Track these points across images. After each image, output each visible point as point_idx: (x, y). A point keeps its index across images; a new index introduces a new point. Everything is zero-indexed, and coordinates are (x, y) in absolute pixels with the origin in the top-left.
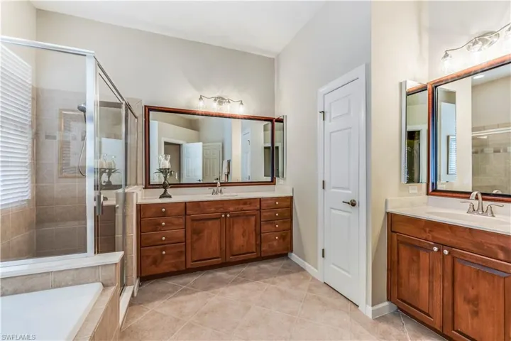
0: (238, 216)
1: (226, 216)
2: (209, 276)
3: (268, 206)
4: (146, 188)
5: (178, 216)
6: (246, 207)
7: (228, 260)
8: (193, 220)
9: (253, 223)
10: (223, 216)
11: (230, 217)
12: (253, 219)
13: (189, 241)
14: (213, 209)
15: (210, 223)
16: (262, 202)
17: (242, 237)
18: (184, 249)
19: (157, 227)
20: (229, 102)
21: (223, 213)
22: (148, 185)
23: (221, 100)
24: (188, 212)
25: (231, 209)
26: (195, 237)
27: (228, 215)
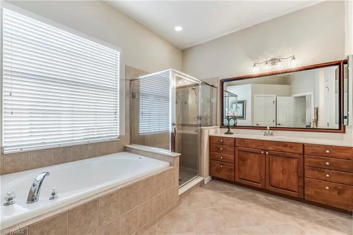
0: (277, 155)
1: (265, 153)
2: (250, 193)
3: (312, 153)
4: (221, 127)
5: (230, 146)
6: (285, 149)
7: (267, 188)
8: (239, 150)
9: (295, 165)
10: (262, 152)
11: (269, 154)
12: (295, 161)
13: (237, 164)
14: (254, 146)
15: (252, 155)
16: (306, 148)
17: (281, 174)
18: (233, 168)
19: (218, 150)
20: (280, 61)
21: (262, 150)
22: (222, 126)
23: (274, 61)
24: (237, 145)
25: (271, 148)
26: (241, 163)
27: (267, 153)
